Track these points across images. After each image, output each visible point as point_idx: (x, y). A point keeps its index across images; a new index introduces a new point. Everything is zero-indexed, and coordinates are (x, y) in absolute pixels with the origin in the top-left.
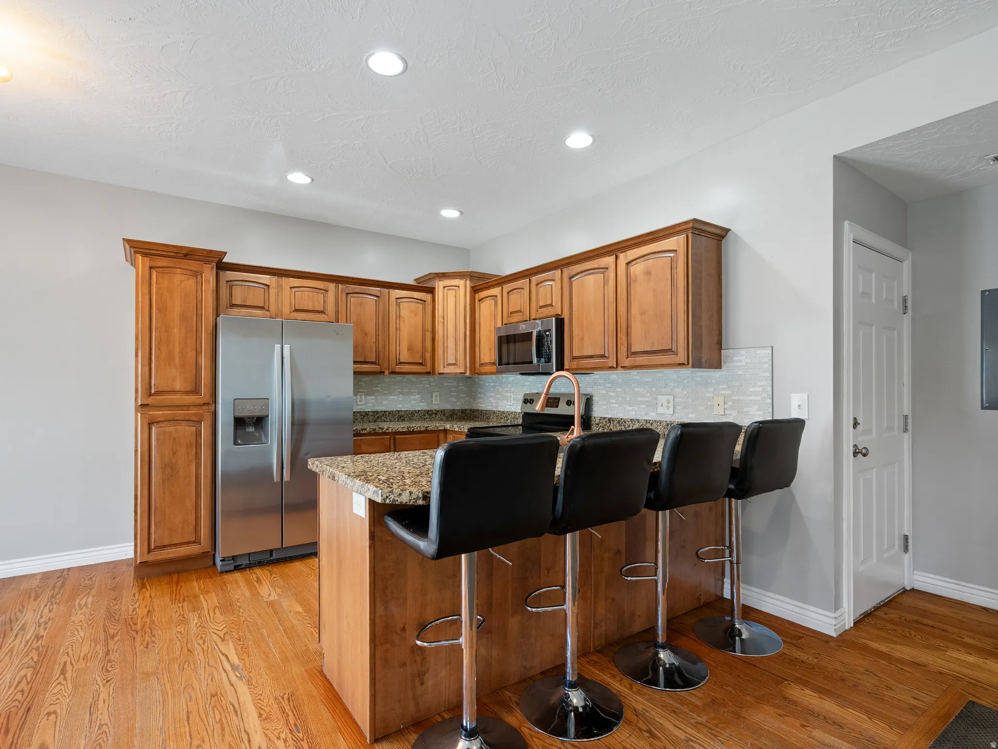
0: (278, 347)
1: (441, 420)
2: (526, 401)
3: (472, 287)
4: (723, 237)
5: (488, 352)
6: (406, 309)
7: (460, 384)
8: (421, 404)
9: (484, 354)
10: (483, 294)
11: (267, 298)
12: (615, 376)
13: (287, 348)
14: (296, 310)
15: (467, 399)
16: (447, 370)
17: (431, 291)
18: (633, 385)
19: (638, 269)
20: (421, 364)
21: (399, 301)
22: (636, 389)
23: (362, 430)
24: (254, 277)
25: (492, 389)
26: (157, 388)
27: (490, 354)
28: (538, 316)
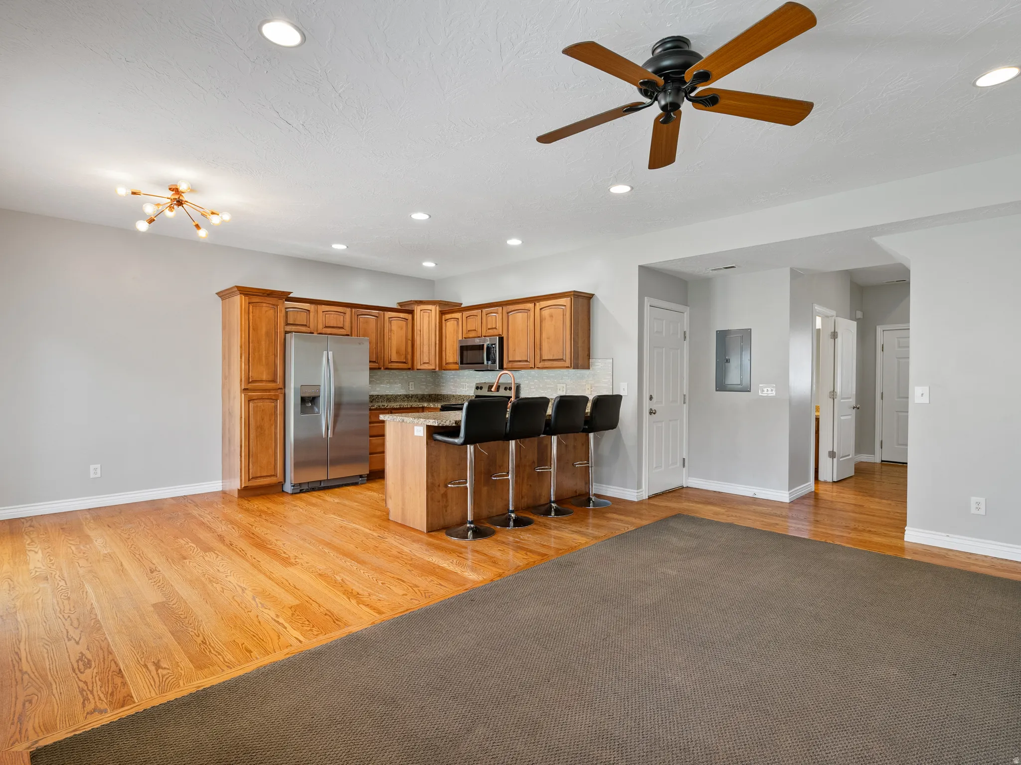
0: (325, 353)
1: (415, 401)
2: (477, 388)
3: (440, 311)
4: (591, 298)
5: (452, 355)
6: (395, 325)
7: (428, 376)
8: (402, 390)
9: (449, 357)
10: (448, 316)
11: (308, 319)
12: (534, 372)
13: (330, 353)
14: (326, 327)
15: (432, 387)
16: (423, 367)
17: (411, 312)
18: (544, 378)
19: (546, 312)
20: (405, 363)
21: (391, 319)
22: (546, 380)
23: (372, 406)
24: (298, 305)
25: (452, 380)
26: (253, 378)
27: (454, 357)
28: (487, 335)
